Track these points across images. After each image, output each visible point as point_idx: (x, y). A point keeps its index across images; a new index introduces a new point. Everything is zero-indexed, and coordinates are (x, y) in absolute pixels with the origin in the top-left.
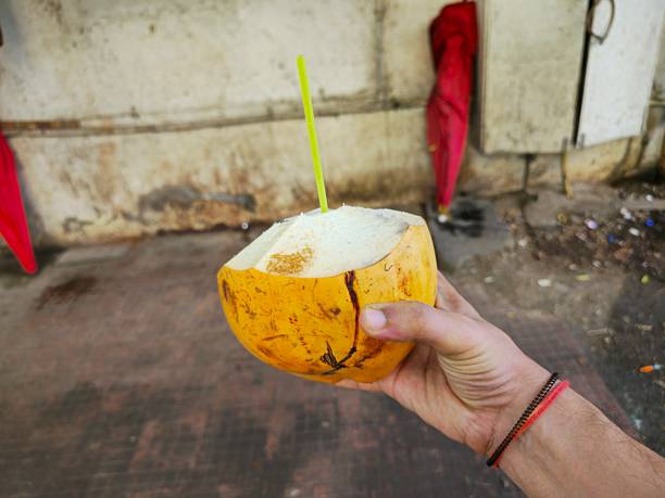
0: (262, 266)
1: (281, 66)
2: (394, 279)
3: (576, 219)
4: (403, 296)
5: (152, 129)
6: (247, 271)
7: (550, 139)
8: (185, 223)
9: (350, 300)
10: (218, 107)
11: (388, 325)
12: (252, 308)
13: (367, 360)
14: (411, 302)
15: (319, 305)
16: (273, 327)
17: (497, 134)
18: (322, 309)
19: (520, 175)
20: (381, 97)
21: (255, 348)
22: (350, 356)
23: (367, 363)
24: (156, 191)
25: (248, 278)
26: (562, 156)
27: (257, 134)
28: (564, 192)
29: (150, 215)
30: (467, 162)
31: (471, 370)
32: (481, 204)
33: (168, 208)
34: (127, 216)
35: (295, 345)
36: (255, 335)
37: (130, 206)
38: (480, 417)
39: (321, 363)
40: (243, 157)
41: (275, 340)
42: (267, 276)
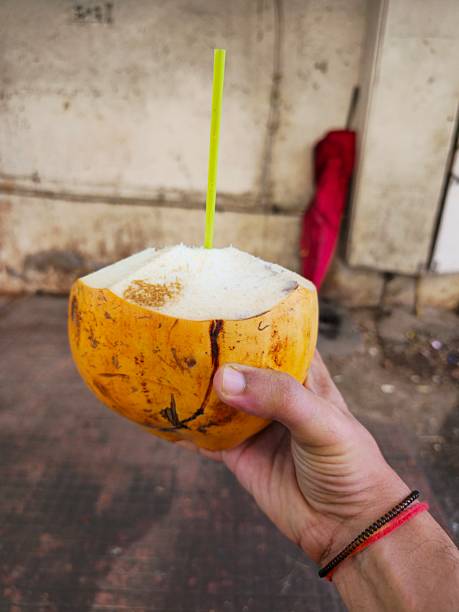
0: (118, 290)
1: (179, 158)
2: (266, 342)
3: (423, 339)
4: (271, 364)
5: (49, 195)
6: (101, 291)
7: (408, 262)
8: (64, 287)
9: (209, 353)
10: (114, 185)
11: (245, 392)
12: (96, 334)
13: (213, 427)
14: (279, 372)
15: (173, 349)
16: (115, 362)
17: (362, 251)
18: (175, 356)
19: (378, 292)
20: (264, 201)
21: (92, 383)
22: (194, 418)
23: (213, 430)
24: (42, 253)
25: (99, 299)
26: (416, 278)
27: (146, 216)
28: (414, 312)
29: (32, 274)
30: (333, 272)
31: (324, 469)
32: (340, 312)
33: (51, 271)
34: (10, 272)
35: (135, 390)
36: (94, 366)
37: (15, 263)
38: (321, 523)
39: (160, 417)
40: (130, 235)
41: (114, 378)
42: (122, 302)
